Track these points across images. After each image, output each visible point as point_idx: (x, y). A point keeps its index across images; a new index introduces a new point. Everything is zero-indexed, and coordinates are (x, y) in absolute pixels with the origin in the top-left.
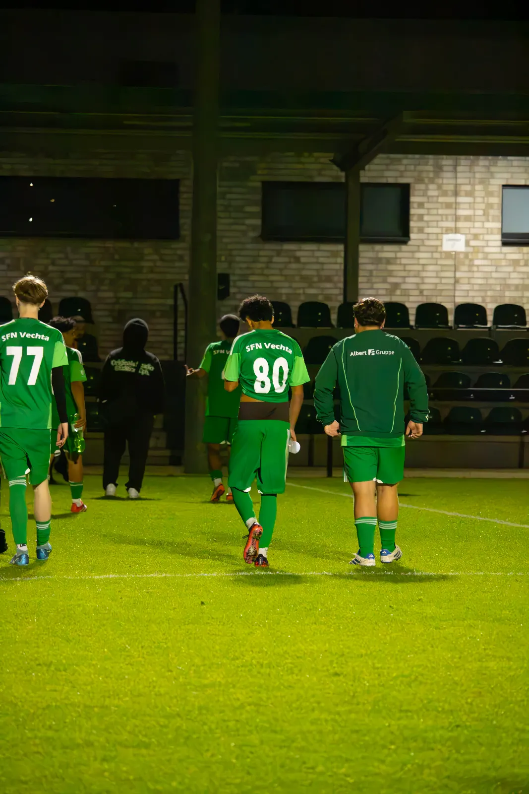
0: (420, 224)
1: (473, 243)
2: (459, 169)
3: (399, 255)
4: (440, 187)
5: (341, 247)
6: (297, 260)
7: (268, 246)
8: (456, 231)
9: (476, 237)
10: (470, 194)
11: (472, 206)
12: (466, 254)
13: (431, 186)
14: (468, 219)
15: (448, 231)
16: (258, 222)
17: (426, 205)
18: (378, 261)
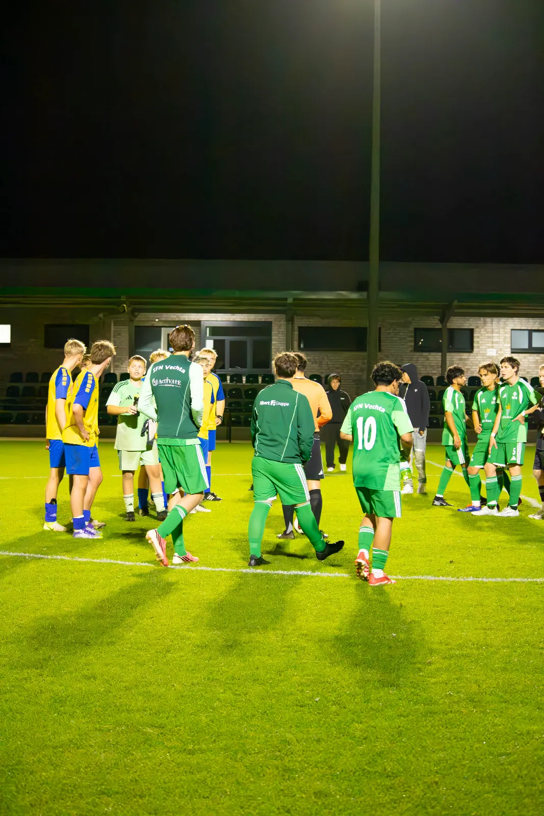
0: (478, 345)
1: (499, 352)
2: (494, 323)
3: (470, 357)
4: (485, 330)
5: (440, 354)
6: (428, 359)
7: (416, 354)
8: (492, 347)
9: (501, 350)
10: (499, 333)
11: (499, 337)
12: (497, 357)
13: (482, 330)
14: (497, 343)
15: (489, 347)
16: (413, 344)
17: (480, 337)
18: (461, 360)
